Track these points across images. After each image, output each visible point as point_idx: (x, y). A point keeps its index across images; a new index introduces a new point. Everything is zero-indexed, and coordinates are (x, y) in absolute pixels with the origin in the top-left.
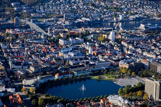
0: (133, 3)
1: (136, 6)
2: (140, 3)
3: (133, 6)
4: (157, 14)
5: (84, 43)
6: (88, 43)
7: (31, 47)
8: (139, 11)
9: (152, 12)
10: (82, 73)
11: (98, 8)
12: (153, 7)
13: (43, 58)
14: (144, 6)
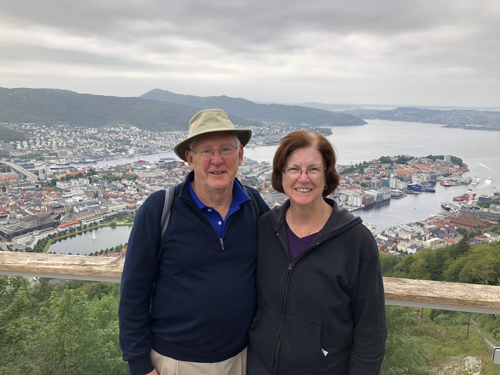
0: (143, 135)
1: (146, 138)
2: (151, 134)
3: (143, 138)
4: (171, 146)
5: (90, 185)
6: (95, 184)
7: (18, 195)
8: (150, 144)
9: (165, 143)
10: (93, 220)
11: (101, 142)
12: (165, 139)
13: (38, 207)
14: (156, 138)
